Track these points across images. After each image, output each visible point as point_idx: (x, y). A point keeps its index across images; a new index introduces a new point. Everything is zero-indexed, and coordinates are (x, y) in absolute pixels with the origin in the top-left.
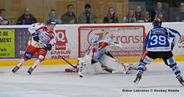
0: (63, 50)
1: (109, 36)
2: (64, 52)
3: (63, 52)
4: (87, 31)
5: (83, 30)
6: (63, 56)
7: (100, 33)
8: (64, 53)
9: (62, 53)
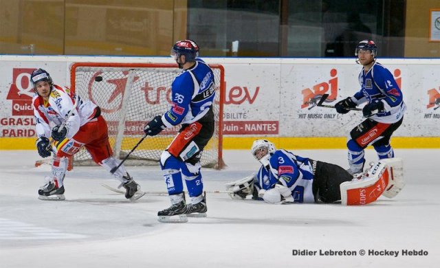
0: (29, 117)
1: (139, 86)
2: (32, 120)
3: (30, 121)
4: (88, 73)
5: (81, 70)
6: (29, 131)
7: (121, 79)
8: (32, 124)
9: (28, 123)
